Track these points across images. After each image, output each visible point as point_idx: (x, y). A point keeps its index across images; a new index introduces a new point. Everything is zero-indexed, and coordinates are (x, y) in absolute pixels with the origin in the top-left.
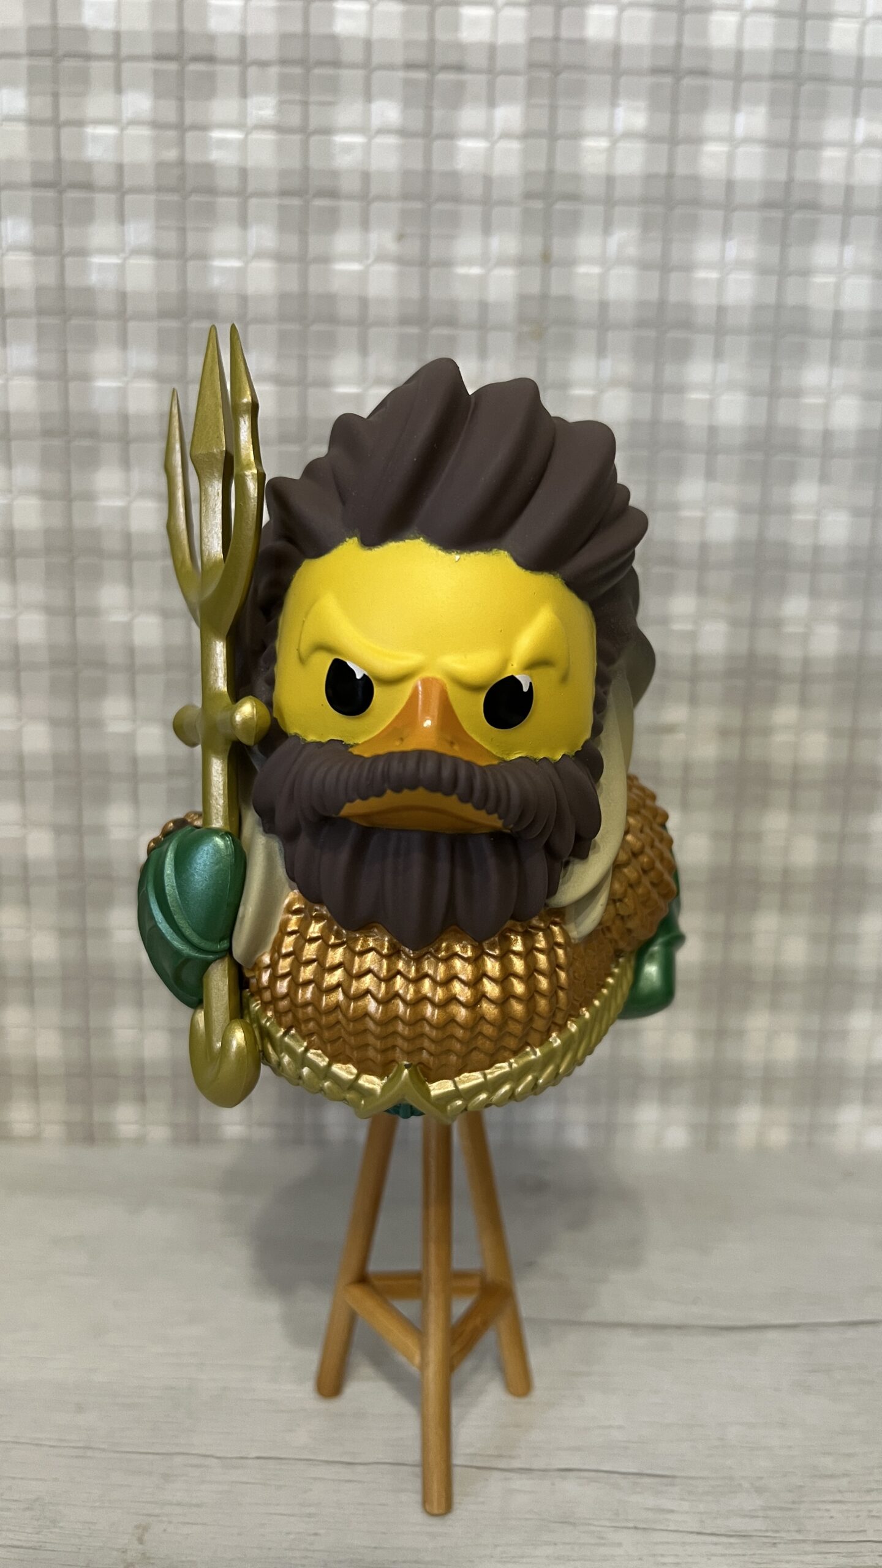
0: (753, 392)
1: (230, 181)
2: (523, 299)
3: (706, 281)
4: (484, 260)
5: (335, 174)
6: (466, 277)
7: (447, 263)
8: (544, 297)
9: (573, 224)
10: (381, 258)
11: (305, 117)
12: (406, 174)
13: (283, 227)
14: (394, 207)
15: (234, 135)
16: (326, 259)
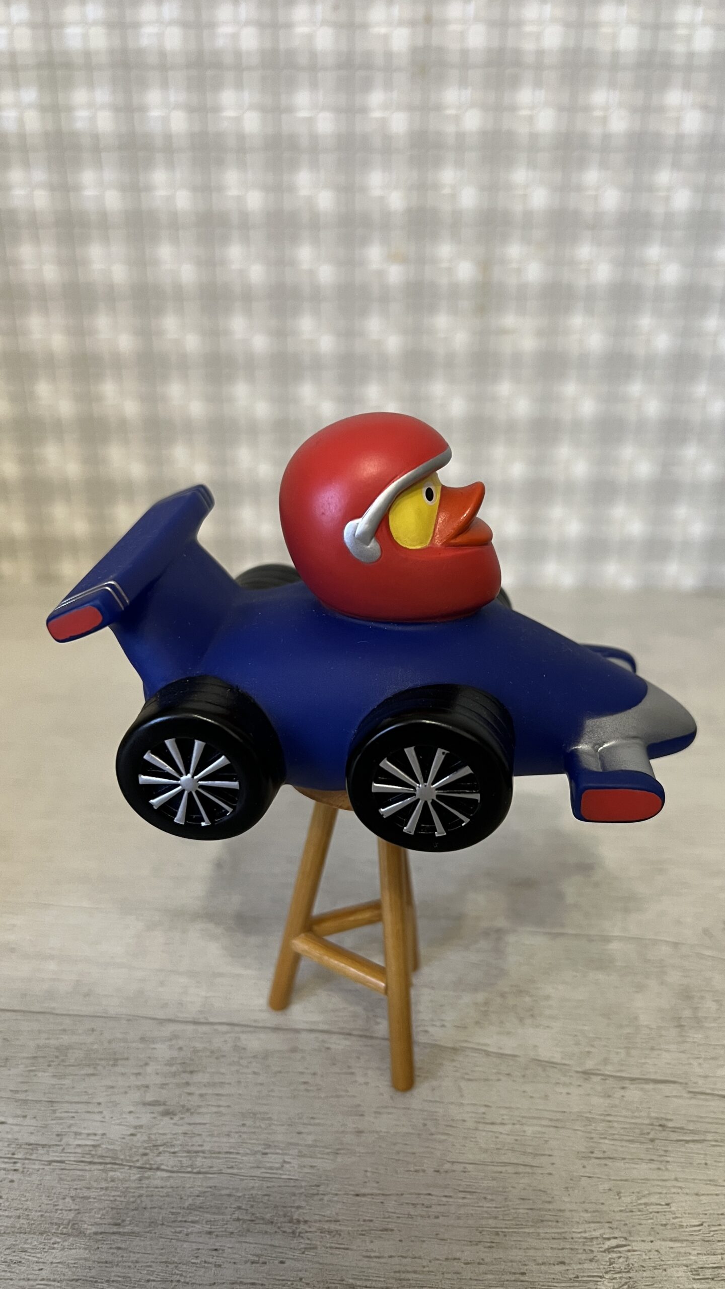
0: (560, 109)
2: (414, 50)
3: (530, 33)
4: (388, 22)
6: (377, 35)
7: (365, 26)
8: (427, 47)
10: (323, 23)
16: (289, 26)
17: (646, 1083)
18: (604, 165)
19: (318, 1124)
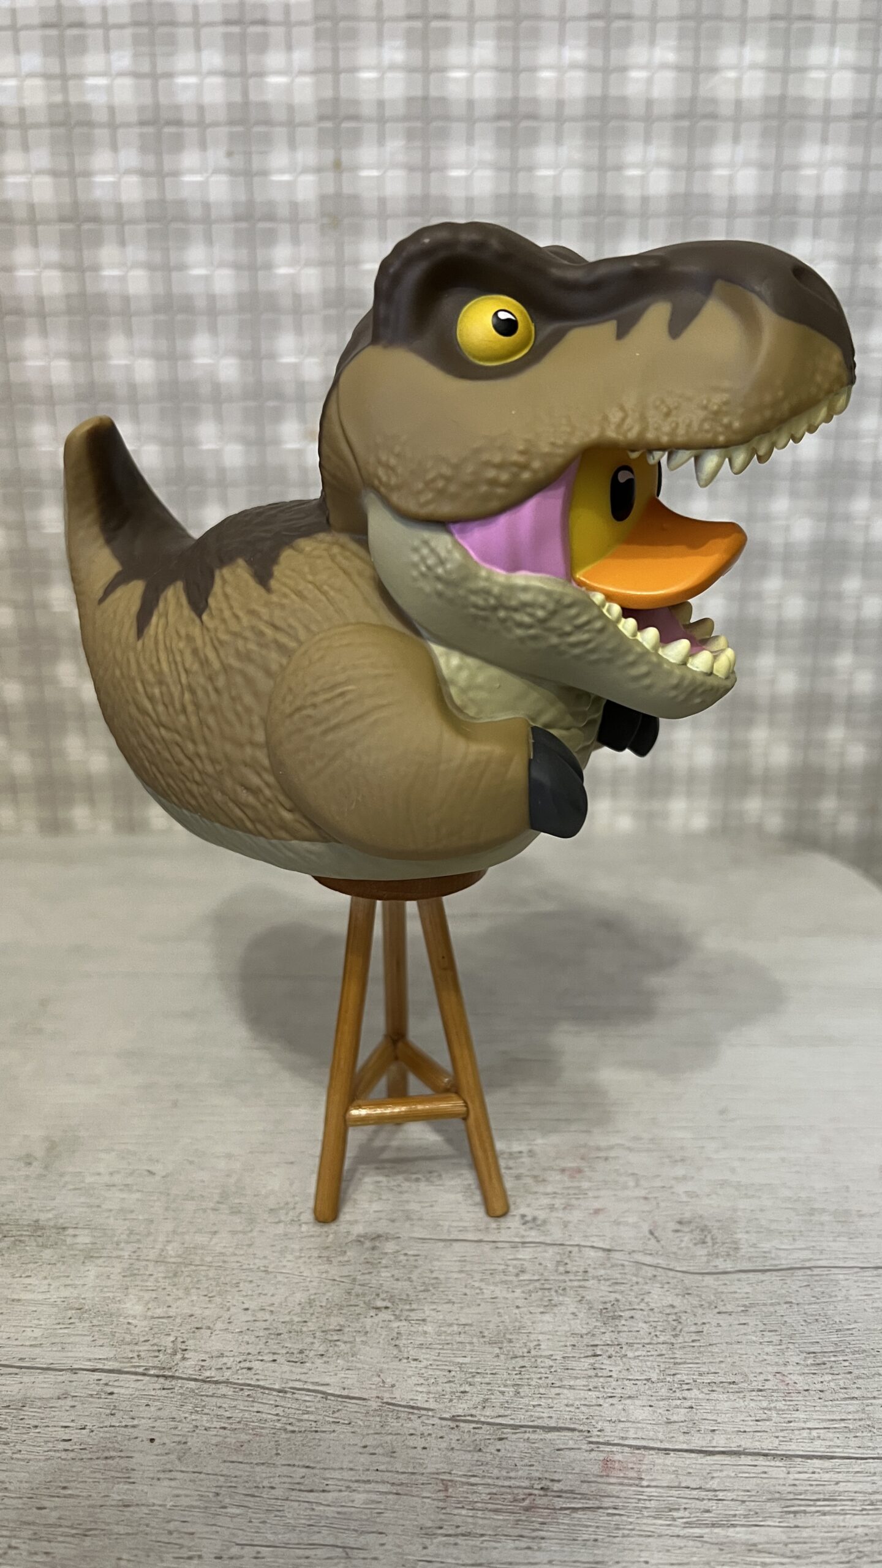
1: (102, 116)
2: (323, 198)
3: (457, 179)
4: (292, 169)
5: (178, 108)
6: (280, 182)
7: (264, 173)
8: (338, 195)
9: (355, 139)
10: (217, 171)
11: (154, 65)
12: (230, 106)
13: (143, 149)
14: (224, 130)
15: (102, 81)
16: (176, 174)
17: (534, 1432)
19: (71, 1496)
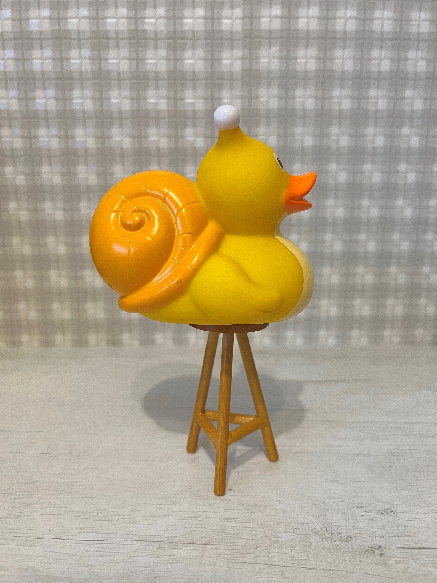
18: (340, 125)
